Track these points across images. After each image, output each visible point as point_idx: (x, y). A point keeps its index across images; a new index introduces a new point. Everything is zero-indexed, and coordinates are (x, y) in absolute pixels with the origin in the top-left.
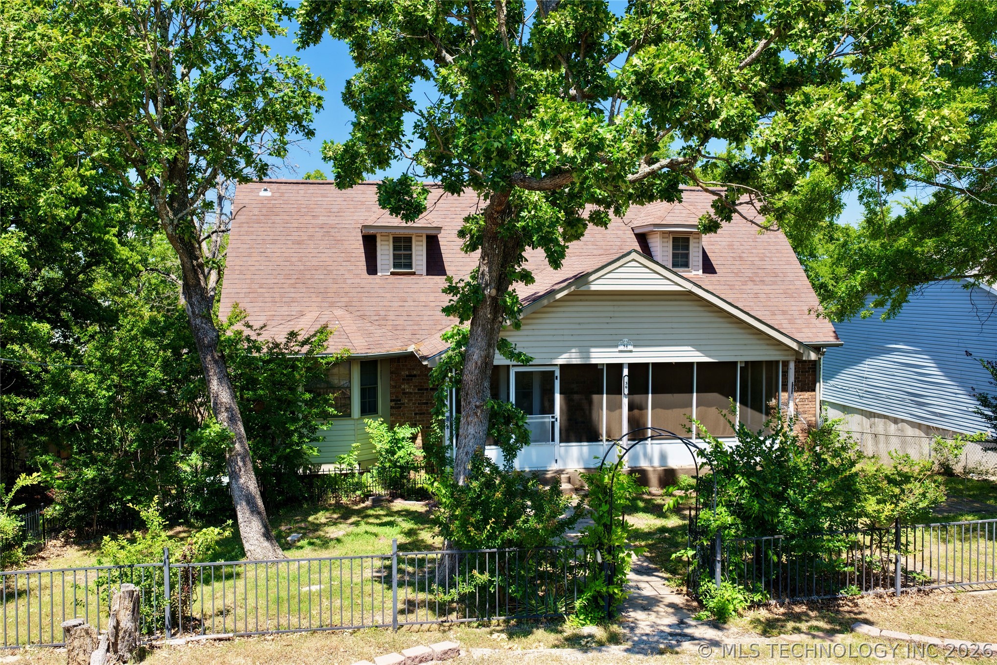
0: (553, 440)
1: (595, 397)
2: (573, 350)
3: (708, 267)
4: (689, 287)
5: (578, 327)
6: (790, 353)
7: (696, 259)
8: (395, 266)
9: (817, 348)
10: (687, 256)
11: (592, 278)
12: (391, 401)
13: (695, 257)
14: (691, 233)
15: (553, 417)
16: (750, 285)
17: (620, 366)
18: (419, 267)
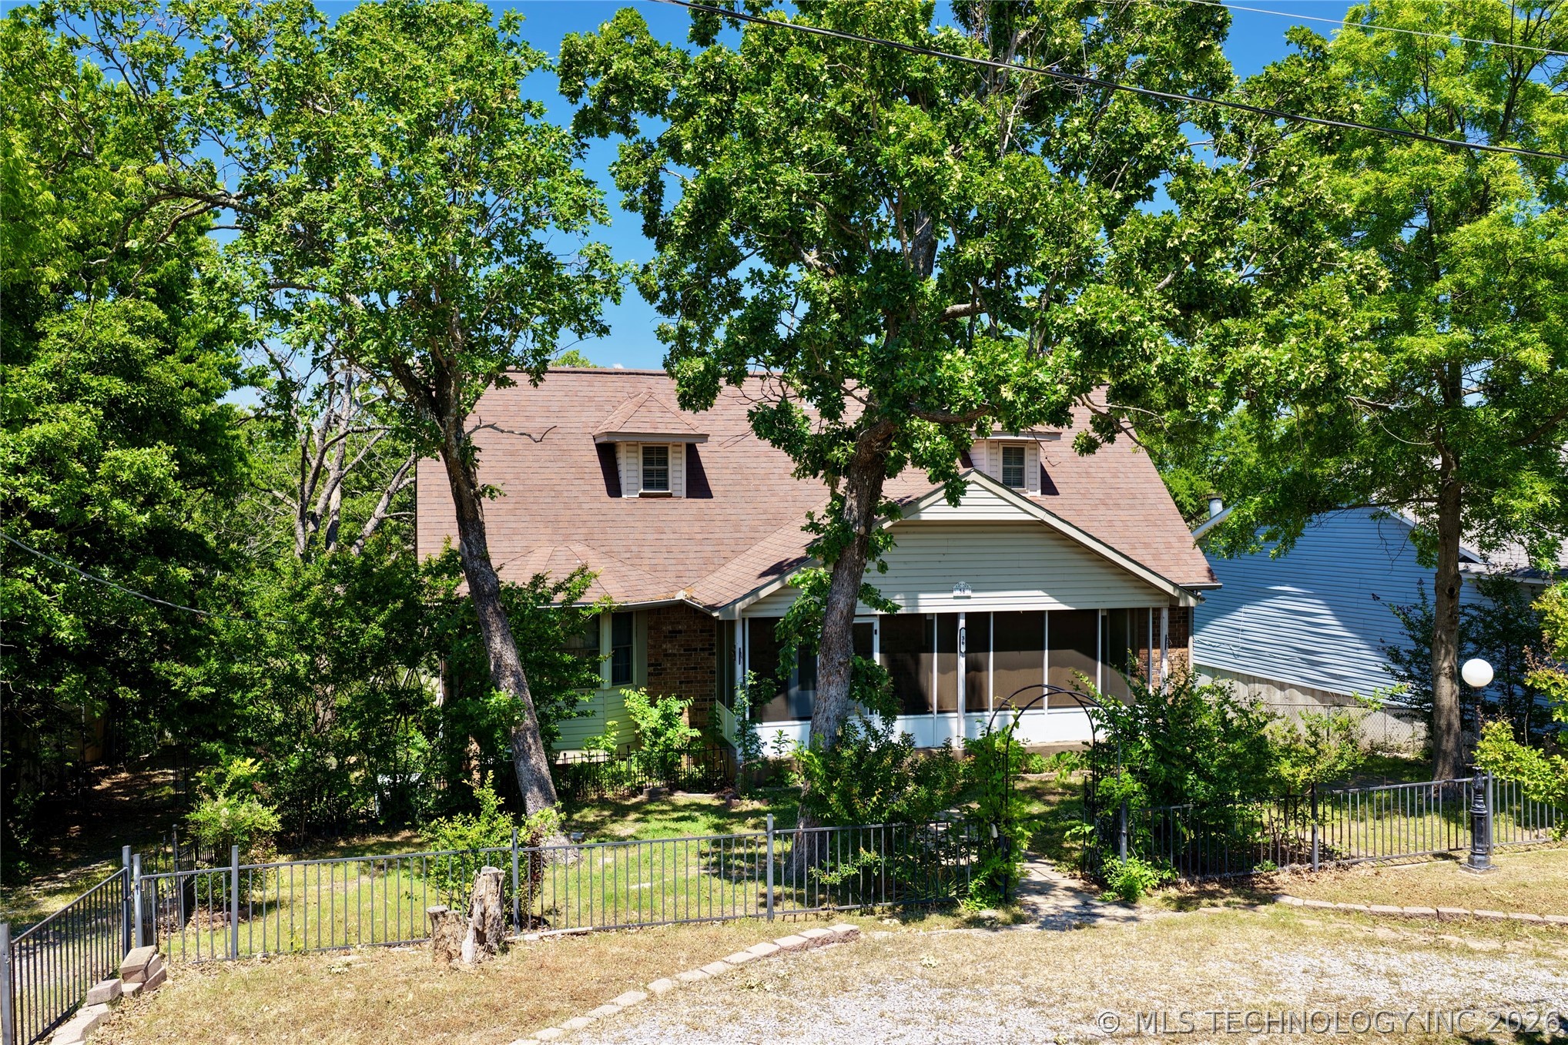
1: (924, 656)
3: (1048, 487)
4: (1041, 515)
6: (1162, 598)
7: (1033, 475)
8: (646, 486)
9: (1191, 590)
10: (1021, 472)
11: (922, 505)
12: (650, 665)
13: (1032, 475)
14: (1026, 442)
16: (1102, 510)
17: (955, 617)
18: (677, 487)
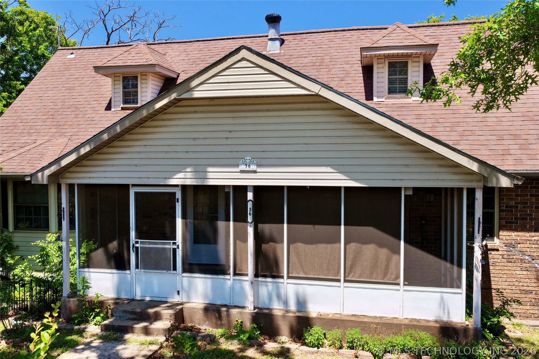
0: (175, 269)
1: (222, 224)
2: (189, 170)
5: (192, 142)
8: (125, 102)
11: (194, 83)
15: (174, 244)
17: (244, 189)
